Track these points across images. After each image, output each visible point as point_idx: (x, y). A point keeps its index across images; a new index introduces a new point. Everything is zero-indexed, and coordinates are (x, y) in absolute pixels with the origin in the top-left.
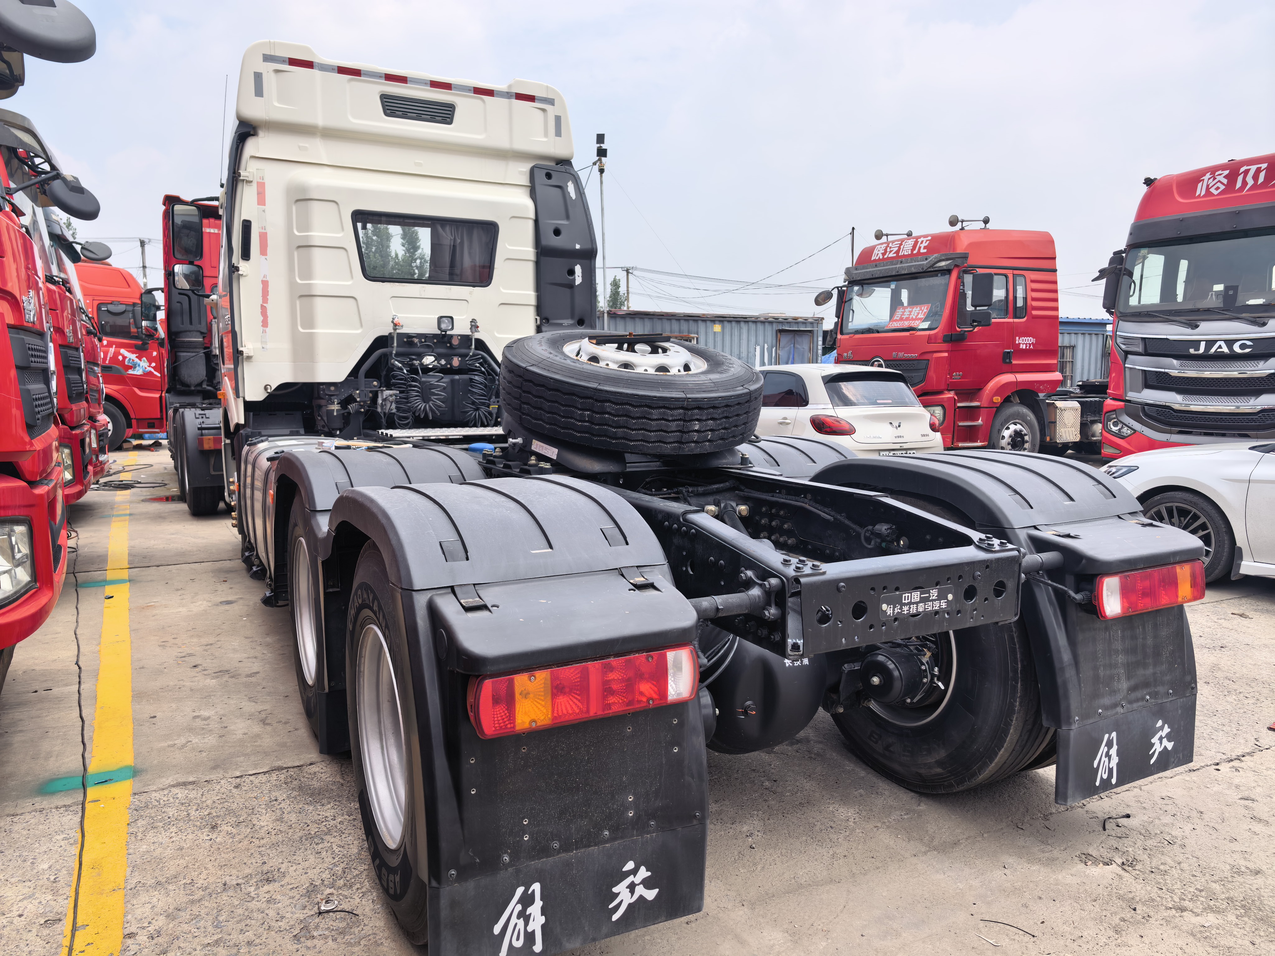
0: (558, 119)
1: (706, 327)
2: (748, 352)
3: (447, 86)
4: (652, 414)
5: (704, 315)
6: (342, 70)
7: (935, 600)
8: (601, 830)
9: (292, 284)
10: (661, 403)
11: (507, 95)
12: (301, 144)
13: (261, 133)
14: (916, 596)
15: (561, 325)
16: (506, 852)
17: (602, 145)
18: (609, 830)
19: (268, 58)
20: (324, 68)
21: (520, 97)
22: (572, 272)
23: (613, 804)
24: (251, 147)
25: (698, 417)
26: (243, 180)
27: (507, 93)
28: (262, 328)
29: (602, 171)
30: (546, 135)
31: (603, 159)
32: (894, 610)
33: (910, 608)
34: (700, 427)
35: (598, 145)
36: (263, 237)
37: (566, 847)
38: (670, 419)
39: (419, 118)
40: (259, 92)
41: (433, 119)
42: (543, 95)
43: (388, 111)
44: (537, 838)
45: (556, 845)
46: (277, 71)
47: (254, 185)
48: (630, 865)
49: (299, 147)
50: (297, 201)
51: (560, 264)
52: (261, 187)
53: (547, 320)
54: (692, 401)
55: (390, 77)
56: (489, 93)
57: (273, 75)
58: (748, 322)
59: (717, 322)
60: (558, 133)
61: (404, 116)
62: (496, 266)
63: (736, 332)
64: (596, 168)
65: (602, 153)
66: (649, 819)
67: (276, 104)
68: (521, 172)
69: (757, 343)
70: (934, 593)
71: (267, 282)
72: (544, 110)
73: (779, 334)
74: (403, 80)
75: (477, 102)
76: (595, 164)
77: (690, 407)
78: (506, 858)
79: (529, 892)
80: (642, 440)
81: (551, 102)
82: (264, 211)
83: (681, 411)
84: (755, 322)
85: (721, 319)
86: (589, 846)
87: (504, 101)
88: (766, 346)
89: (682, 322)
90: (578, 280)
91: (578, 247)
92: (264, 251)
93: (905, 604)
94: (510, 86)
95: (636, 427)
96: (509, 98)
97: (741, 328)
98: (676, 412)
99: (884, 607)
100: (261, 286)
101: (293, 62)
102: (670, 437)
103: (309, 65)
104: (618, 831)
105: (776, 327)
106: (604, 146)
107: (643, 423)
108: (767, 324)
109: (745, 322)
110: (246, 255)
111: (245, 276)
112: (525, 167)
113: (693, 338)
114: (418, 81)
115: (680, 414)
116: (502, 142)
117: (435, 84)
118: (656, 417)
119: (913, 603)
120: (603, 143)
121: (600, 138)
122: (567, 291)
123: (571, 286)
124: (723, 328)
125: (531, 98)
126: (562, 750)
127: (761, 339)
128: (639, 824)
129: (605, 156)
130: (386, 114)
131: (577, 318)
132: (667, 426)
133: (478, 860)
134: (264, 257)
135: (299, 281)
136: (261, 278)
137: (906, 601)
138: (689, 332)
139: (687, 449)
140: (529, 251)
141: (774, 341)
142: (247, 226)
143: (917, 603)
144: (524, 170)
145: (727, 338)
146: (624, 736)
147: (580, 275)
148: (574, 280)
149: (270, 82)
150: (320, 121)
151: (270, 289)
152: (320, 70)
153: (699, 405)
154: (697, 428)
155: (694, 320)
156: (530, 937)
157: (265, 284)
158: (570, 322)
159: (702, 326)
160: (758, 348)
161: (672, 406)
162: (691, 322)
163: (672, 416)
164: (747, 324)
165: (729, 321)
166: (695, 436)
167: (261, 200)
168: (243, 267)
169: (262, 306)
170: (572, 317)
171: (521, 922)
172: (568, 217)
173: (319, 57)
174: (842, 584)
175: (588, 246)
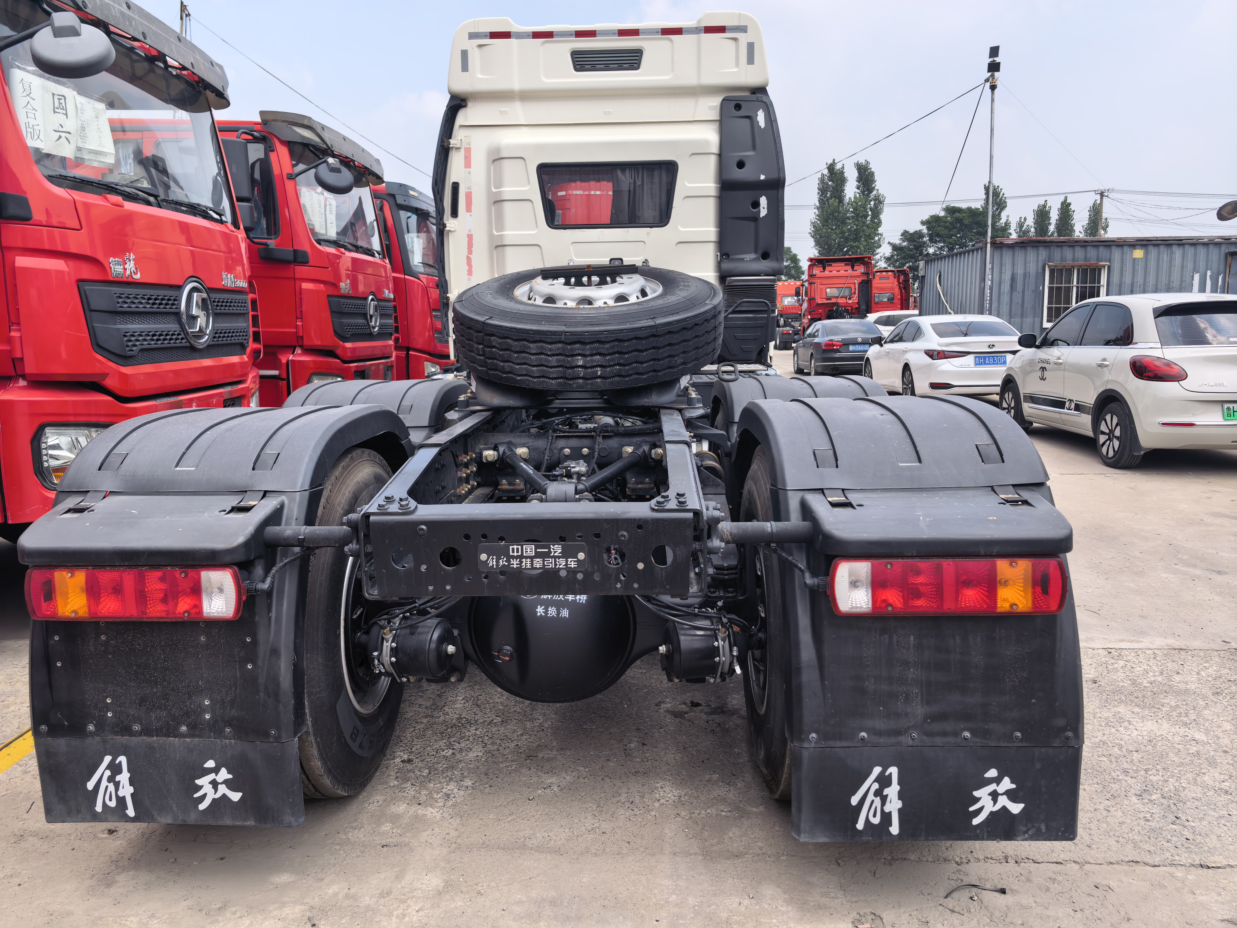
0: (751, 47)
1: (1123, 253)
2: (1182, 281)
3: (634, 32)
4: (530, 348)
5: (1120, 239)
6: (537, 35)
7: (559, 557)
8: (179, 724)
9: (491, 236)
10: (538, 337)
11: (695, 31)
12: (502, 109)
13: (470, 104)
14: (530, 549)
15: (743, 259)
16: (92, 723)
17: (995, 59)
18: (187, 726)
19: (473, 36)
20: (520, 36)
21: (709, 30)
22: (756, 205)
23: (191, 704)
24: (461, 118)
25: (580, 352)
26: (453, 148)
27: (696, 28)
28: (467, 277)
29: (993, 88)
30: (737, 64)
31: (996, 74)
32: (497, 562)
33: (521, 562)
34: (584, 362)
35: (992, 59)
36: (469, 196)
37: (147, 731)
38: (549, 353)
39: (607, 68)
40: (465, 67)
41: (620, 68)
42: (735, 23)
43: (578, 66)
44: (119, 717)
45: (137, 728)
46: (480, 46)
47: (463, 150)
48: (210, 764)
49: (500, 112)
50: (494, 161)
51: (746, 196)
52: (468, 151)
53: (727, 255)
54: (571, 335)
55: (580, 34)
56: (678, 31)
57: (477, 50)
58: (1183, 245)
59: (1137, 247)
60: (751, 60)
61: (593, 68)
62: (674, 205)
63: (1165, 257)
64: (988, 85)
65: (994, 67)
66: (226, 726)
67: (480, 76)
68: (711, 108)
69: (1195, 270)
70: (557, 549)
71: (472, 235)
72: (735, 39)
73: (1229, 258)
74: (591, 34)
75: (664, 43)
76: (987, 80)
77: (568, 342)
78: (91, 727)
79: (117, 762)
80: (526, 375)
81: (743, 29)
82: (469, 173)
83: (560, 345)
84: (1194, 245)
85: (1144, 243)
86: (169, 736)
87: (694, 37)
88: (1209, 273)
89: (1089, 248)
90: (763, 212)
91: (762, 177)
92: (469, 209)
93: (513, 557)
94: (699, 21)
95: (518, 361)
96: (698, 33)
97: (1172, 252)
98: (553, 346)
99: (484, 557)
100: (467, 239)
101: (494, 35)
102: (552, 372)
103: (506, 35)
104: (195, 729)
105: (1224, 249)
106: (997, 60)
107: (524, 358)
108: (1211, 247)
109: (1179, 245)
110: (455, 213)
111: (454, 231)
112: (716, 101)
113: (1104, 266)
114: (607, 33)
115: (558, 349)
116: (690, 79)
117: (623, 33)
118: (534, 352)
119: (526, 557)
120: (997, 56)
121: (994, 51)
122: (752, 224)
123: (755, 219)
124: (1146, 254)
125: (721, 29)
126: (139, 645)
127: (1202, 264)
128: (216, 728)
129: (998, 70)
130: (576, 70)
131: (760, 252)
132: (548, 361)
133: (66, 723)
134: (469, 214)
135: (495, 233)
136: (467, 233)
137: (515, 554)
138: (1098, 260)
139: (575, 386)
140: (710, 186)
141: (1222, 268)
142: (455, 187)
143: (532, 558)
144: (715, 104)
145: (1152, 264)
146: (198, 644)
147: (766, 206)
148: (759, 211)
149: (475, 57)
150: (516, 85)
151: (474, 242)
152: (516, 38)
153: (579, 339)
154: (580, 363)
155: (1105, 246)
156: (121, 801)
157: (470, 237)
158: (753, 256)
159: (1116, 253)
160: (1197, 277)
161: (549, 340)
162: (1101, 249)
163: (550, 350)
164: (1181, 248)
165: (1155, 245)
166: (581, 372)
167: (468, 164)
168: (450, 223)
169: (468, 257)
170: (756, 252)
171: (111, 787)
172: (754, 148)
173: (515, 27)
174: (424, 527)
175: (774, 176)
